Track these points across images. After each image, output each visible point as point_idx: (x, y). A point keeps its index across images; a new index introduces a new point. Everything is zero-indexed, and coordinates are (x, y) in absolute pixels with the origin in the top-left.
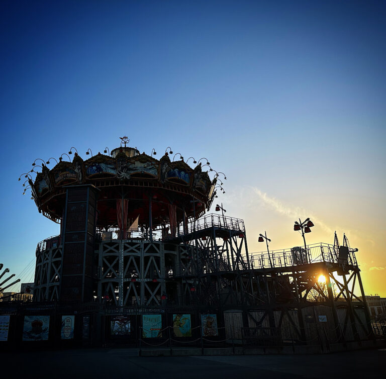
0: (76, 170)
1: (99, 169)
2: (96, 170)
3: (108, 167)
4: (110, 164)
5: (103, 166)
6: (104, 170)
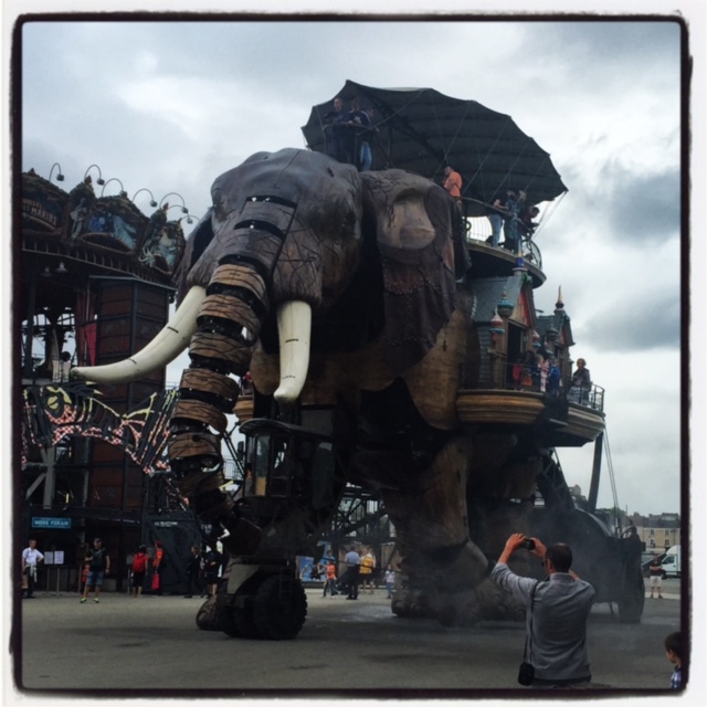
1: (109, 227)
2: (103, 226)
3: (125, 229)
4: (132, 225)
5: (118, 222)
6: (116, 233)
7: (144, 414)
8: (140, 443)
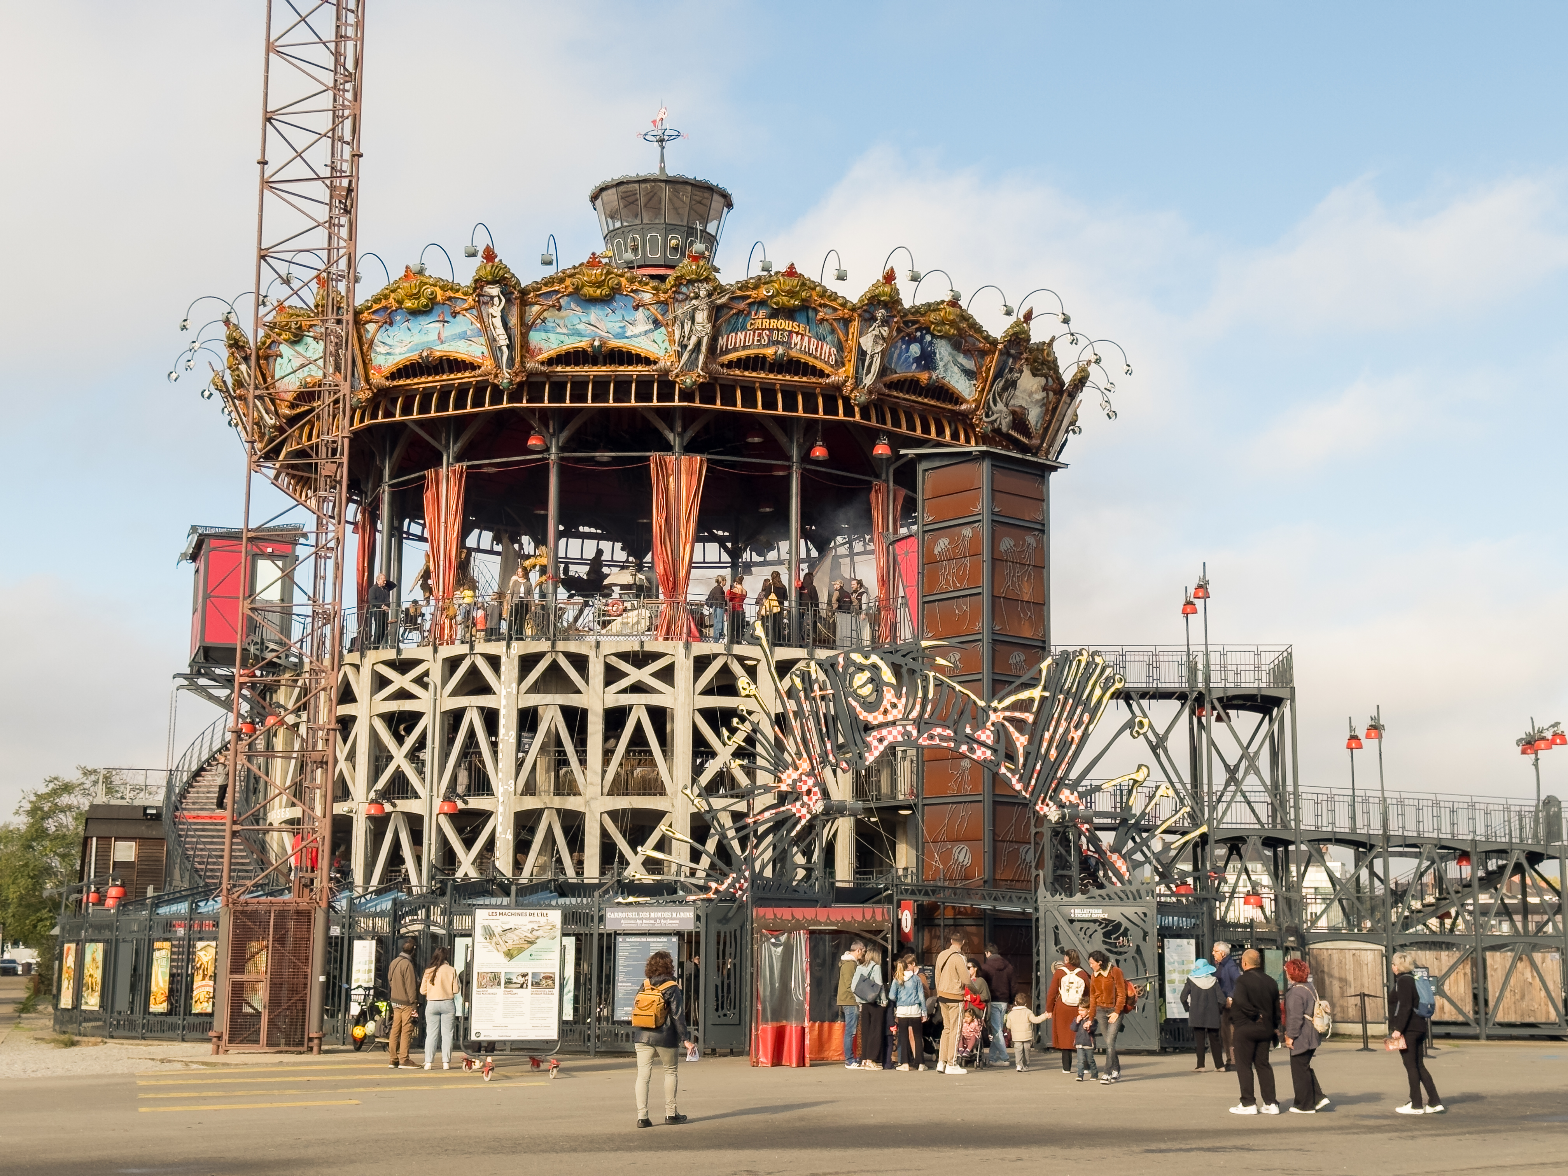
0: (867, 342)
1: (927, 360)
2: (917, 360)
3: (956, 363)
4: (967, 353)
5: (943, 351)
6: (941, 371)
7: (1032, 700)
8: (1027, 754)
